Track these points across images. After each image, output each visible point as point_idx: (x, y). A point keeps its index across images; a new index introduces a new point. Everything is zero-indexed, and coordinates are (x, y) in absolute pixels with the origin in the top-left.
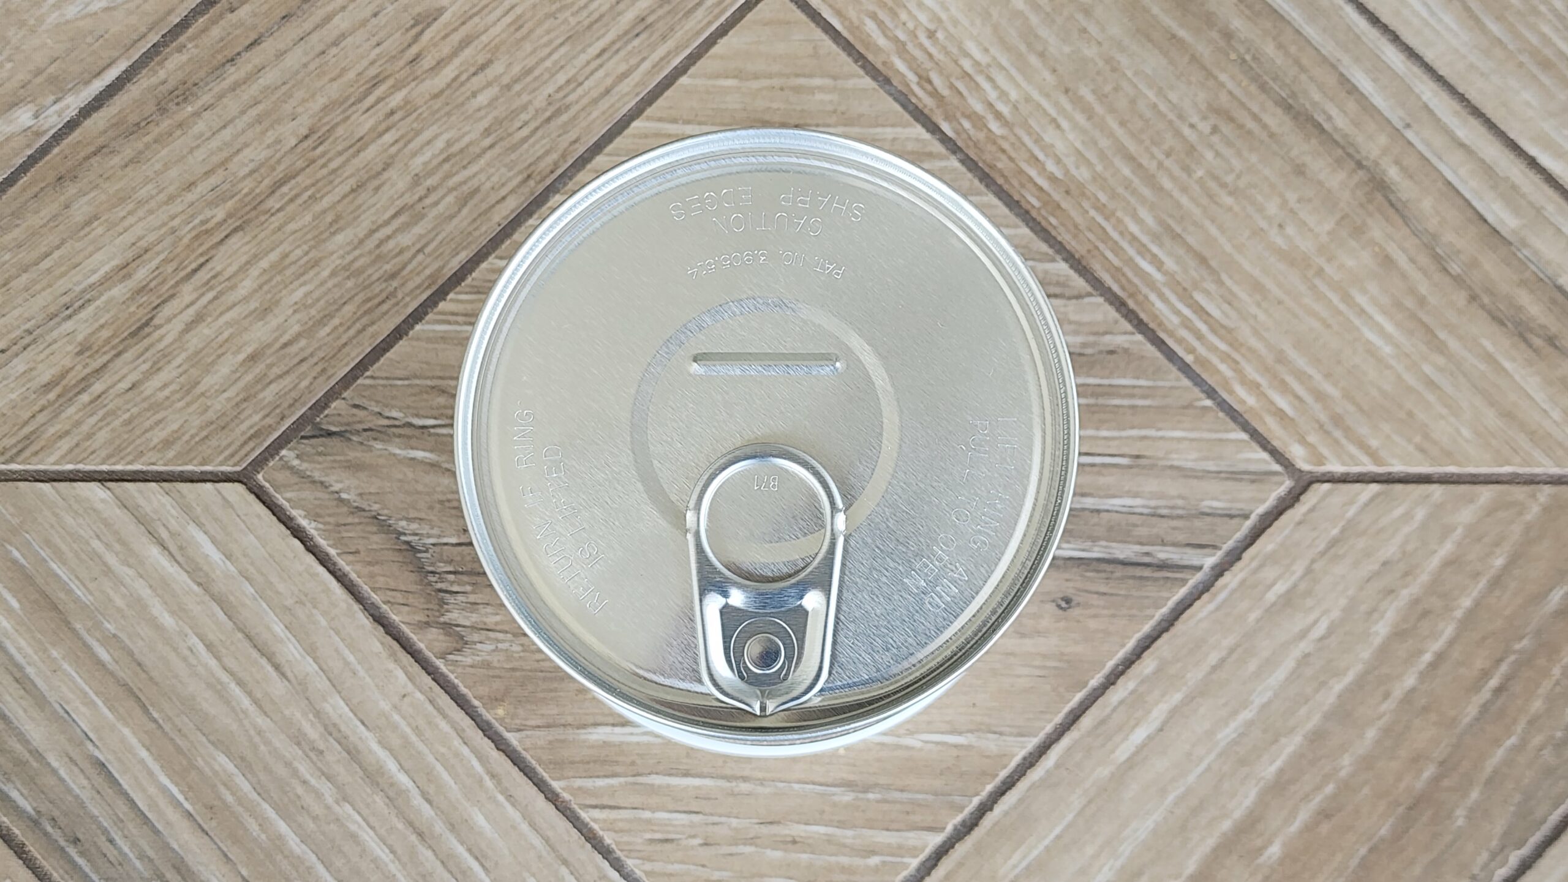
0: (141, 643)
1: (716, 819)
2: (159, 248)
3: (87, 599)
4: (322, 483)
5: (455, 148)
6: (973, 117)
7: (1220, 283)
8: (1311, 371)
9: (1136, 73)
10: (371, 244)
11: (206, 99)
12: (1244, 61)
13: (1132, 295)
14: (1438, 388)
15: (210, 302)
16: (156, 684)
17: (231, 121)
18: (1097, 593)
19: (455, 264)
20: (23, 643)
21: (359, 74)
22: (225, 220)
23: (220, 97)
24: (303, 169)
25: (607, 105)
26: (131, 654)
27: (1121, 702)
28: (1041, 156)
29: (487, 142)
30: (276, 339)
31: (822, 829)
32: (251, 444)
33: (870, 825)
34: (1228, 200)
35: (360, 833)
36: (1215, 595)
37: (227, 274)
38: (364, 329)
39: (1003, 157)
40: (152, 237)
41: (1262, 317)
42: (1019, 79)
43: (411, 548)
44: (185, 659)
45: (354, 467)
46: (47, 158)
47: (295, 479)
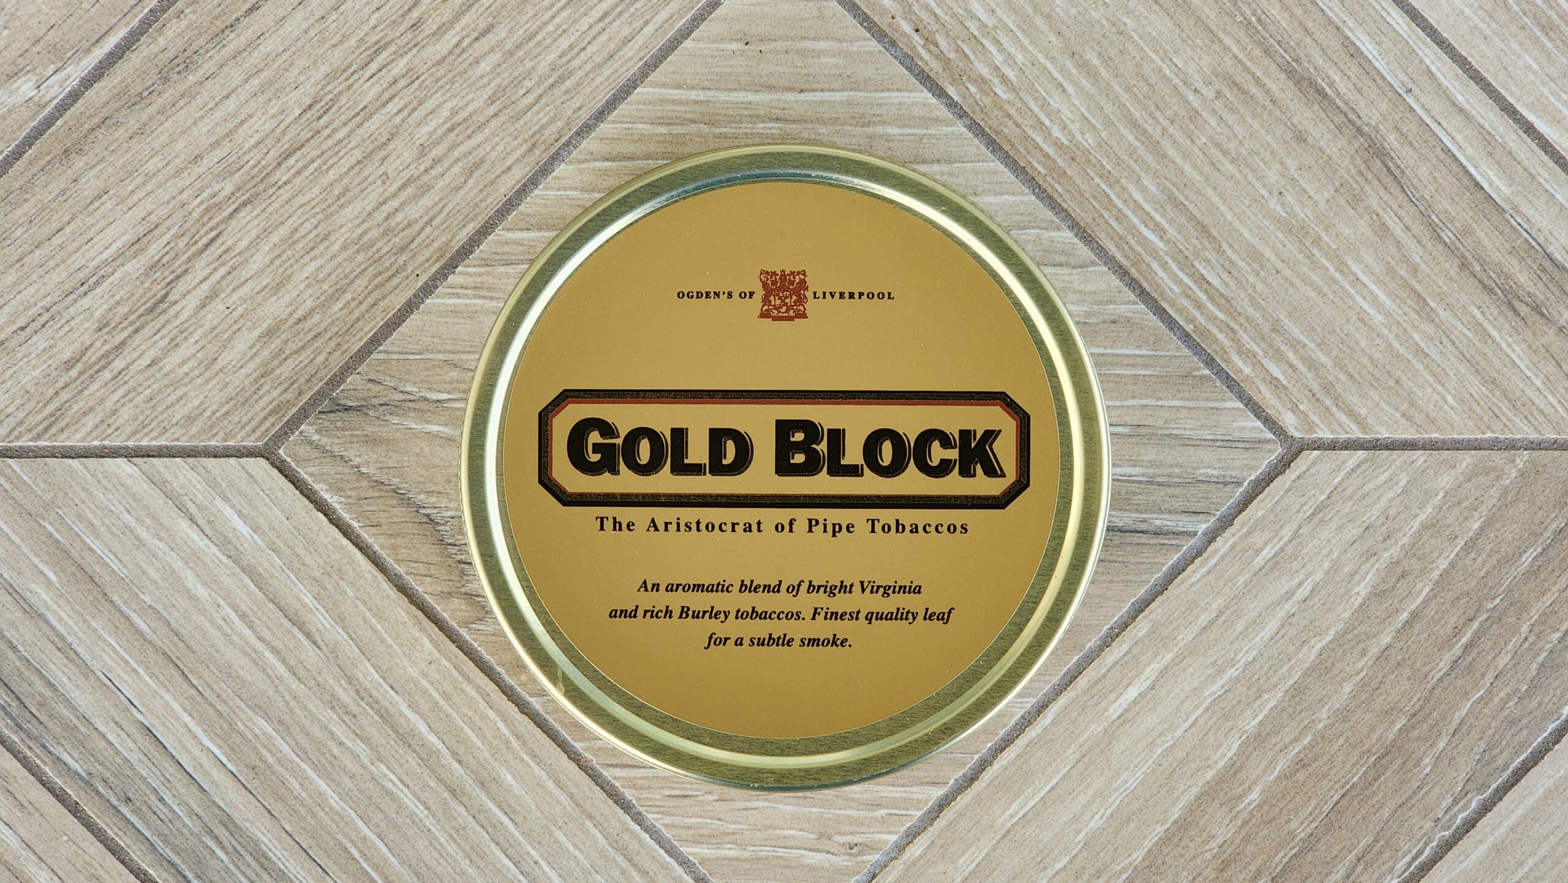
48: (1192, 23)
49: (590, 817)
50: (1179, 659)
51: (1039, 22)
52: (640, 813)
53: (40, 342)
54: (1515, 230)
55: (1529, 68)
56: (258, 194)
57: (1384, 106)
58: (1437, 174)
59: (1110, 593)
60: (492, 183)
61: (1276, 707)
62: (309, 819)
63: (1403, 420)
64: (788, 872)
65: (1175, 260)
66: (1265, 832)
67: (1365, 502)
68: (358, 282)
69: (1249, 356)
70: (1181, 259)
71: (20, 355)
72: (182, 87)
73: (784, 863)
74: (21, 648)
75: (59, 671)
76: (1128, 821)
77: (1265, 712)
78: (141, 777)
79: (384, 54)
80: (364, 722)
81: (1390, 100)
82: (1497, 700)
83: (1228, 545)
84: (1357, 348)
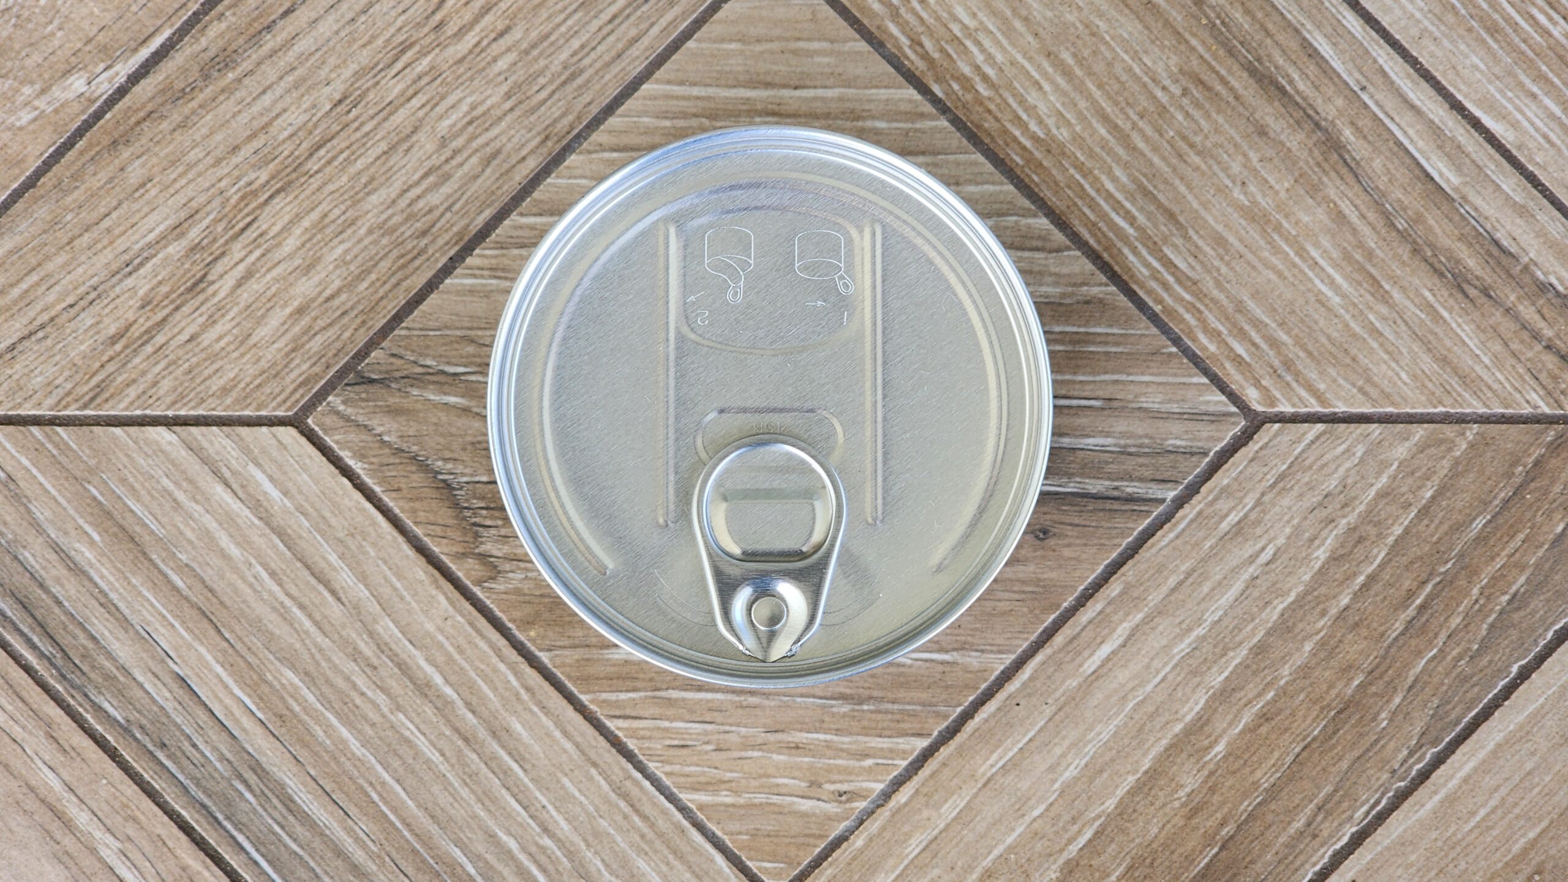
0: (210, 571)
1: (727, 728)
2: (209, 208)
3: (161, 532)
4: (365, 426)
5: (480, 110)
6: (962, 79)
7: (1186, 237)
8: (1267, 321)
9: (1112, 38)
10: (403, 203)
11: (246, 66)
12: (1214, 25)
13: (1106, 249)
14: (1381, 334)
15: (258, 259)
16: (226, 607)
17: (269, 87)
18: (1071, 525)
19: (480, 221)
20: (105, 572)
21: (388, 41)
22: (268, 182)
23: (259, 64)
24: (338, 133)
25: (619, 68)
26: (204, 582)
27: (1090, 622)
28: (1024, 117)
29: (508, 105)
30: (320, 293)
31: (821, 736)
32: (301, 391)
33: (866, 731)
34: (1197, 160)
35: (412, 737)
36: (1175, 525)
37: (271, 234)
38: (398, 284)
39: (990, 118)
40: (202, 199)
41: (1224, 270)
42: (1005, 42)
43: (447, 485)
44: (251, 586)
45: (395, 412)
46: (102, 122)
47: (341, 423)
48: (1160, 25)
49: (595, 765)
50: (1148, 620)
51: (1018, 24)
52: (640, 762)
53: (87, 319)
54: (1465, 219)
55: (1477, 68)
56: (290, 183)
57: (1340, 102)
58: (1391, 166)
59: (1084, 556)
60: (507, 172)
61: (1241, 664)
62: (333, 764)
63: (1360, 396)
64: (780, 817)
65: (1144, 245)
66: (1231, 782)
67: (1324, 472)
68: (382, 264)
69: (1214, 335)
70: (1150, 244)
71: (68, 331)
72: (222, 83)
73: (777, 809)
74: (66, 604)
75: (101, 626)
76: (1101, 771)
77: (1230, 669)
78: (176, 725)
79: (410, 54)
80: (383, 672)
81: (1346, 97)
82: (1449, 658)
83: (1195, 512)
84: (1315, 327)
